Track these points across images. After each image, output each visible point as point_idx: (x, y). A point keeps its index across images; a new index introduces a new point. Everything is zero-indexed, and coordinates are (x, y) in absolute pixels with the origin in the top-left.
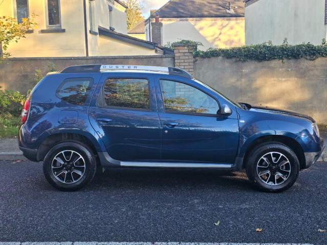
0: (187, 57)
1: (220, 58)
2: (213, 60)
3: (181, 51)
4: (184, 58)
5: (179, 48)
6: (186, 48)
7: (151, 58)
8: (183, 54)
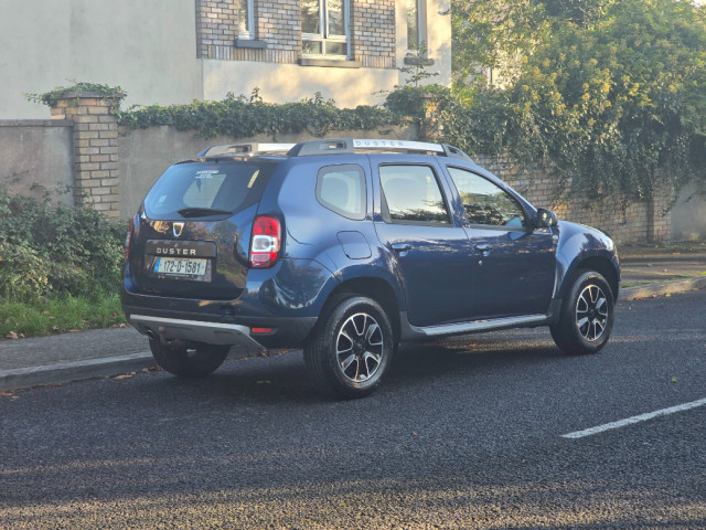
0: (105, 127)
1: (165, 129)
2: (152, 132)
3: (92, 110)
4: (99, 127)
5: (87, 102)
6: (102, 103)
7: (20, 126)
8: (95, 119)
